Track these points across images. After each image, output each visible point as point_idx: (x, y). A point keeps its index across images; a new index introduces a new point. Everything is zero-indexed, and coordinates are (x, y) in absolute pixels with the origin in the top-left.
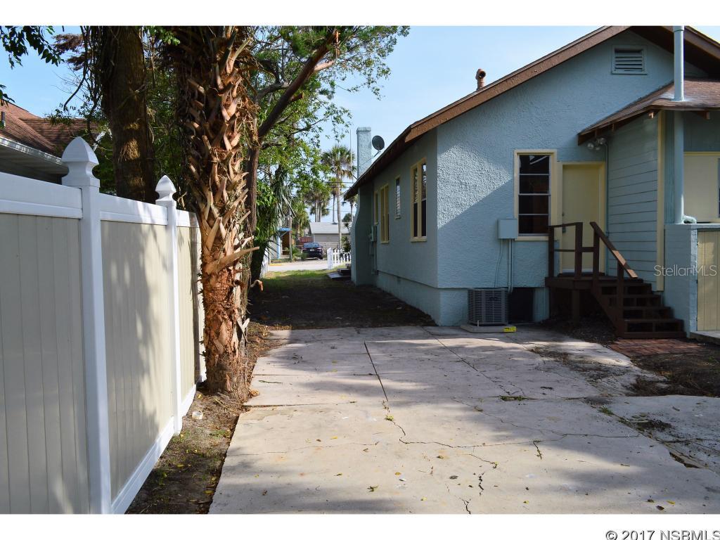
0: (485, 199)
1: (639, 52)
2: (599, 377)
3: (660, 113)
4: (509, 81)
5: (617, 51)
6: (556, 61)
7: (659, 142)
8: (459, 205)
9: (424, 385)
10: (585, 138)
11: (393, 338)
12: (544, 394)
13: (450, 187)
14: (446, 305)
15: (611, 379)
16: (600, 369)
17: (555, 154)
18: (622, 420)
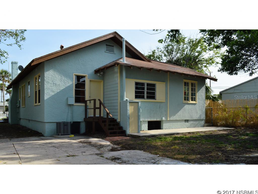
0: (63, 90)
1: (113, 46)
2: (101, 148)
3: (119, 65)
4: (71, 49)
5: (107, 45)
6: (87, 44)
7: (119, 75)
8: (53, 91)
9: (37, 155)
10: (97, 71)
11: (25, 141)
12: (82, 154)
13: (50, 85)
14: (48, 128)
15: (104, 148)
16: (101, 146)
17: (87, 76)
18: (107, 158)
